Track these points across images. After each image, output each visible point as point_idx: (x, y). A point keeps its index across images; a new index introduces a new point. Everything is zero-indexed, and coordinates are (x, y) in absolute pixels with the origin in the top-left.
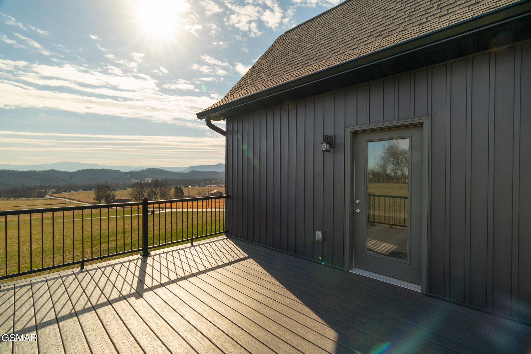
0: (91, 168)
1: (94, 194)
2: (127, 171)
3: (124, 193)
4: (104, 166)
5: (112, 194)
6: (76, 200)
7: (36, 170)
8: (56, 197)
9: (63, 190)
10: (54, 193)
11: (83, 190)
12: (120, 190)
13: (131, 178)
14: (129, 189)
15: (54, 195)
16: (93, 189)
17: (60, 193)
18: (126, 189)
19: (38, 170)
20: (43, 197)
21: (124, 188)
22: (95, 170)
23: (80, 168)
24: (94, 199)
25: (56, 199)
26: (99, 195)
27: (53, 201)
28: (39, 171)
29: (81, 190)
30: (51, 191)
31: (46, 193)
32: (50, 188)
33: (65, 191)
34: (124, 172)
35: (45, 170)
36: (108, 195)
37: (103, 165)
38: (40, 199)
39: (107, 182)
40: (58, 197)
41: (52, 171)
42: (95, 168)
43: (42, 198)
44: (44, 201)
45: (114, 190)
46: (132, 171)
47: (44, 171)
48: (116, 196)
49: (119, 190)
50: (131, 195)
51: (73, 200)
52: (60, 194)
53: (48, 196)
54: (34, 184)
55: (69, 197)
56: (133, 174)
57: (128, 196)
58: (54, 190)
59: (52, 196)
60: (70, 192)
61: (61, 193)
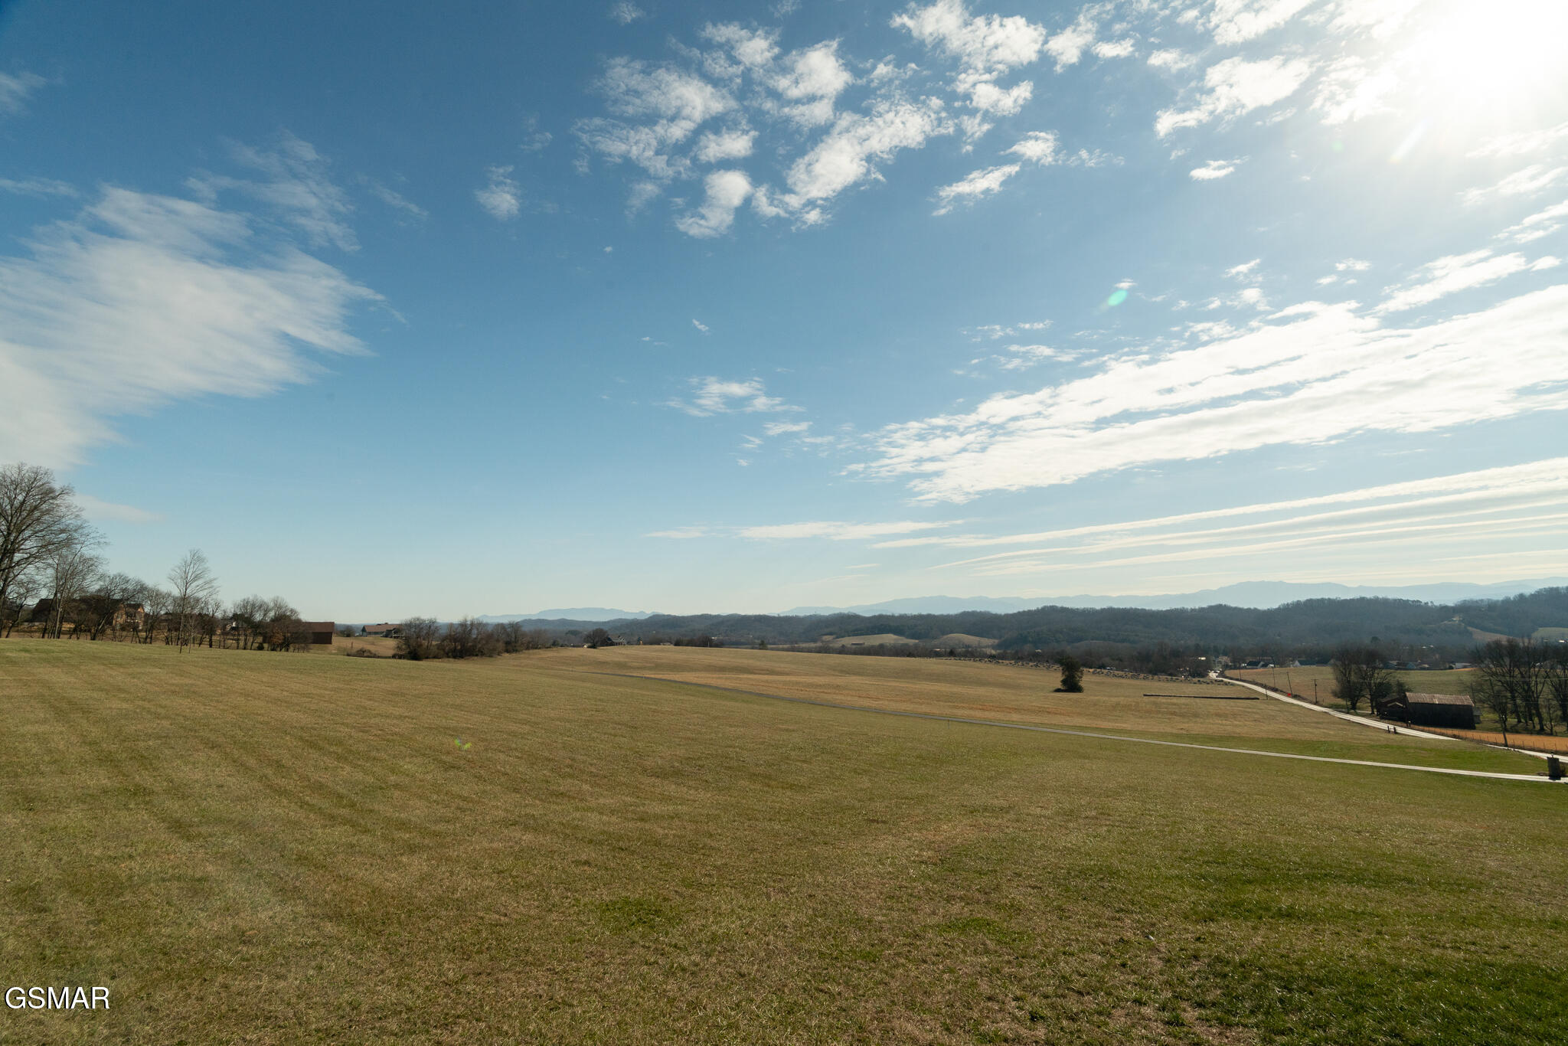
0: (1319, 597)
1: (1331, 676)
2: (1451, 600)
3: (1444, 678)
4: (1360, 588)
5: (1393, 681)
6: (1282, 692)
7: (1186, 607)
8: (1231, 679)
9: (1249, 659)
10: (1226, 667)
11: (1302, 663)
12: (1428, 669)
13: (1470, 628)
14: (1465, 667)
15: (1228, 673)
16: (1332, 661)
17: (1240, 668)
18: (1451, 668)
19: (1189, 605)
20: (1203, 677)
21: (1444, 660)
22: (1331, 603)
23: (1290, 599)
24: (1335, 694)
25: (1233, 685)
26: (1349, 682)
27: (1224, 687)
28: (1192, 610)
29: (1297, 663)
30: (1220, 662)
31: (1208, 667)
32: (1217, 652)
33: (1253, 664)
34: (1437, 604)
35: (1205, 605)
36: (1381, 684)
37: (1356, 586)
38: (1196, 679)
39: (1375, 639)
40: (1237, 680)
41: (1220, 608)
42: (1333, 597)
43: (1201, 679)
44: (1204, 686)
45: (1403, 666)
46: (1472, 601)
47: (1202, 610)
48: (1409, 690)
49: (1424, 669)
50: (1473, 690)
51: (1275, 690)
52: (1242, 671)
53: (1213, 675)
54: (1182, 642)
55: (1264, 682)
56: (1472, 613)
57: (1460, 692)
58: (1224, 659)
59: (1222, 674)
60: (1265, 666)
61: (1245, 668)
